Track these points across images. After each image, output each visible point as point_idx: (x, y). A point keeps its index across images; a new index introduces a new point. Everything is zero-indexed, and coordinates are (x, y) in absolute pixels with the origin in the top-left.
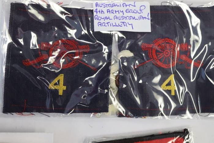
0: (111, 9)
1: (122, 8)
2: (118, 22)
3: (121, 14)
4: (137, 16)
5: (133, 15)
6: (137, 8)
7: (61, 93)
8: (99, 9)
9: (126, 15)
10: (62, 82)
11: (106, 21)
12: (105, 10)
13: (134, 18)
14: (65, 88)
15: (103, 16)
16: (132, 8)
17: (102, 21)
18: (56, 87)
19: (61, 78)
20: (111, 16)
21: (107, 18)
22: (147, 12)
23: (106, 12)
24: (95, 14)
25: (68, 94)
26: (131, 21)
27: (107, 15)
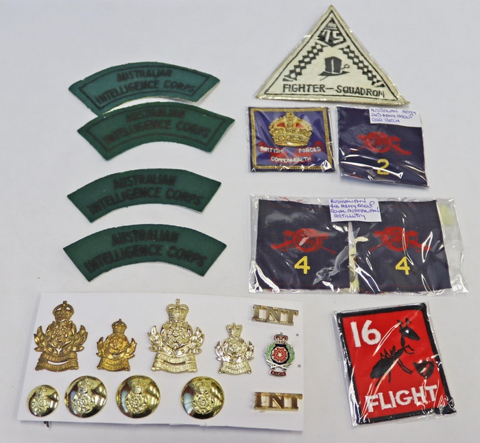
0: (344, 204)
1: (354, 204)
2: (352, 214)
3: (354, 208)
4: (368, 209)
5: (365, 209)
6: (368, 204)
7: (305, 272)
8: (334, 204)
9: (358, 208)
10: (306, 263)
11: (342, 214)
12: (339, 205)
13: (365, 211)
14: (309, 268)
15: (338, 209)
16: (362, 203)
17: (338, 214)
18: (301, 267)
19: (305, 259)
20: (346, 209)
21: (341, 211)
22: (376, 206)
23: (340, 207)
24: (331, 208)
25: (312, 273)
26: (363, 214)
27: (341, 209)
